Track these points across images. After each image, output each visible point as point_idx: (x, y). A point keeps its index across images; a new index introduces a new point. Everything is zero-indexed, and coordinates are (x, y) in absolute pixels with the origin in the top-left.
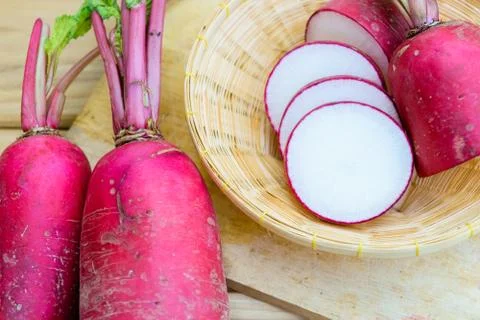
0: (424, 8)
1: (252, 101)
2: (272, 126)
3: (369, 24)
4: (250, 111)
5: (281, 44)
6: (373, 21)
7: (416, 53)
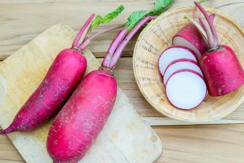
0: (213, 42)
1: (154, 63)
2: (161, 74)
3: (195, 43)
4: (154, 67)
5: (163, 41)
6: (196, 42)
7: (209, 61)
